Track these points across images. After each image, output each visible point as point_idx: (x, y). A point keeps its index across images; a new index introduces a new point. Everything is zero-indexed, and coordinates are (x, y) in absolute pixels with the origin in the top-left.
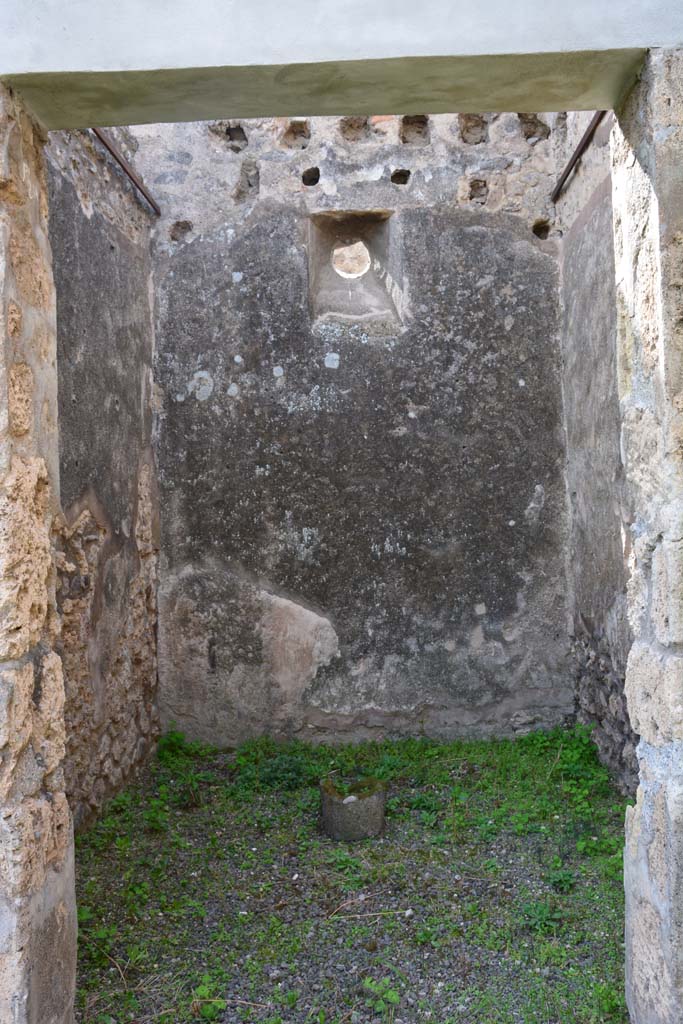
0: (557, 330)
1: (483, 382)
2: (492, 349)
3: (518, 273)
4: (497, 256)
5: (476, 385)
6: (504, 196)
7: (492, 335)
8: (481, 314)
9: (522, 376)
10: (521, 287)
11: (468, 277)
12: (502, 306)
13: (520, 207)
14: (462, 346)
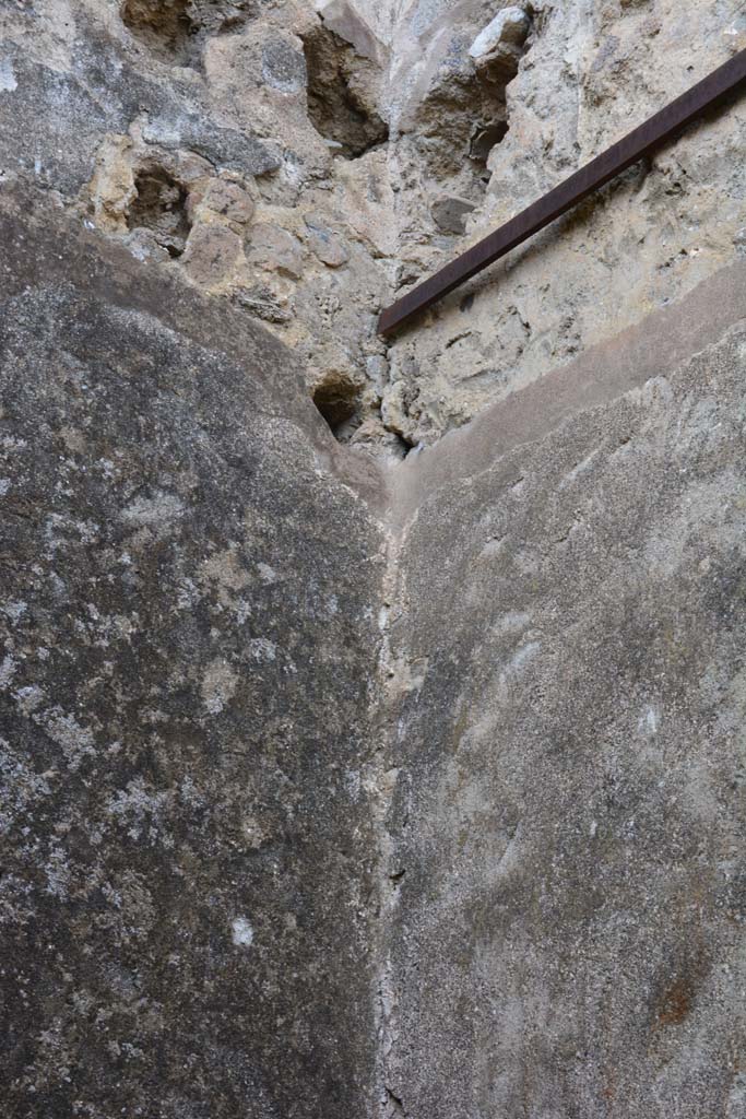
0: (368, 755)
1: (99, 902)
2: (147, 766)
3: (261, 522)
4: (202, 438)
5: (73, 906)
6: (241, 259)
7: (156, 716)
8: (126, 627)
9: (247, 904)
10: (268, 573)
11: (97, 475)
12: (203, 615)
13: (286, 313)
14: (39, 731)
